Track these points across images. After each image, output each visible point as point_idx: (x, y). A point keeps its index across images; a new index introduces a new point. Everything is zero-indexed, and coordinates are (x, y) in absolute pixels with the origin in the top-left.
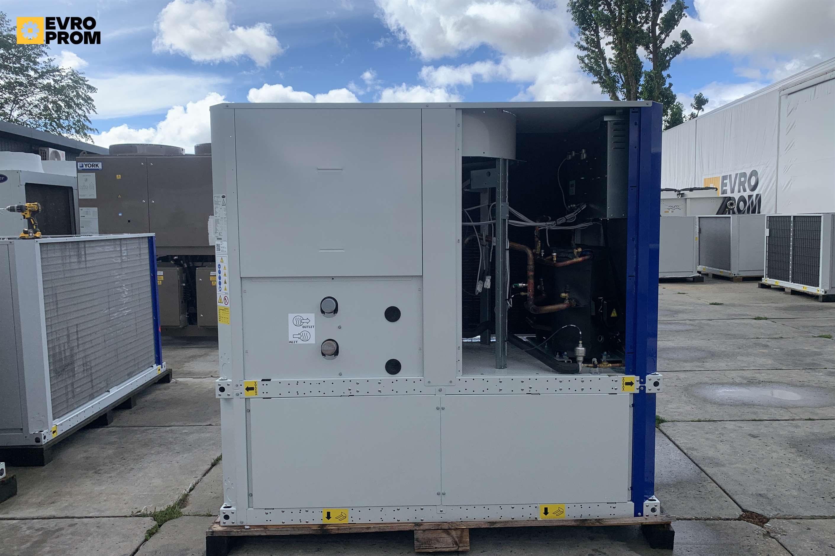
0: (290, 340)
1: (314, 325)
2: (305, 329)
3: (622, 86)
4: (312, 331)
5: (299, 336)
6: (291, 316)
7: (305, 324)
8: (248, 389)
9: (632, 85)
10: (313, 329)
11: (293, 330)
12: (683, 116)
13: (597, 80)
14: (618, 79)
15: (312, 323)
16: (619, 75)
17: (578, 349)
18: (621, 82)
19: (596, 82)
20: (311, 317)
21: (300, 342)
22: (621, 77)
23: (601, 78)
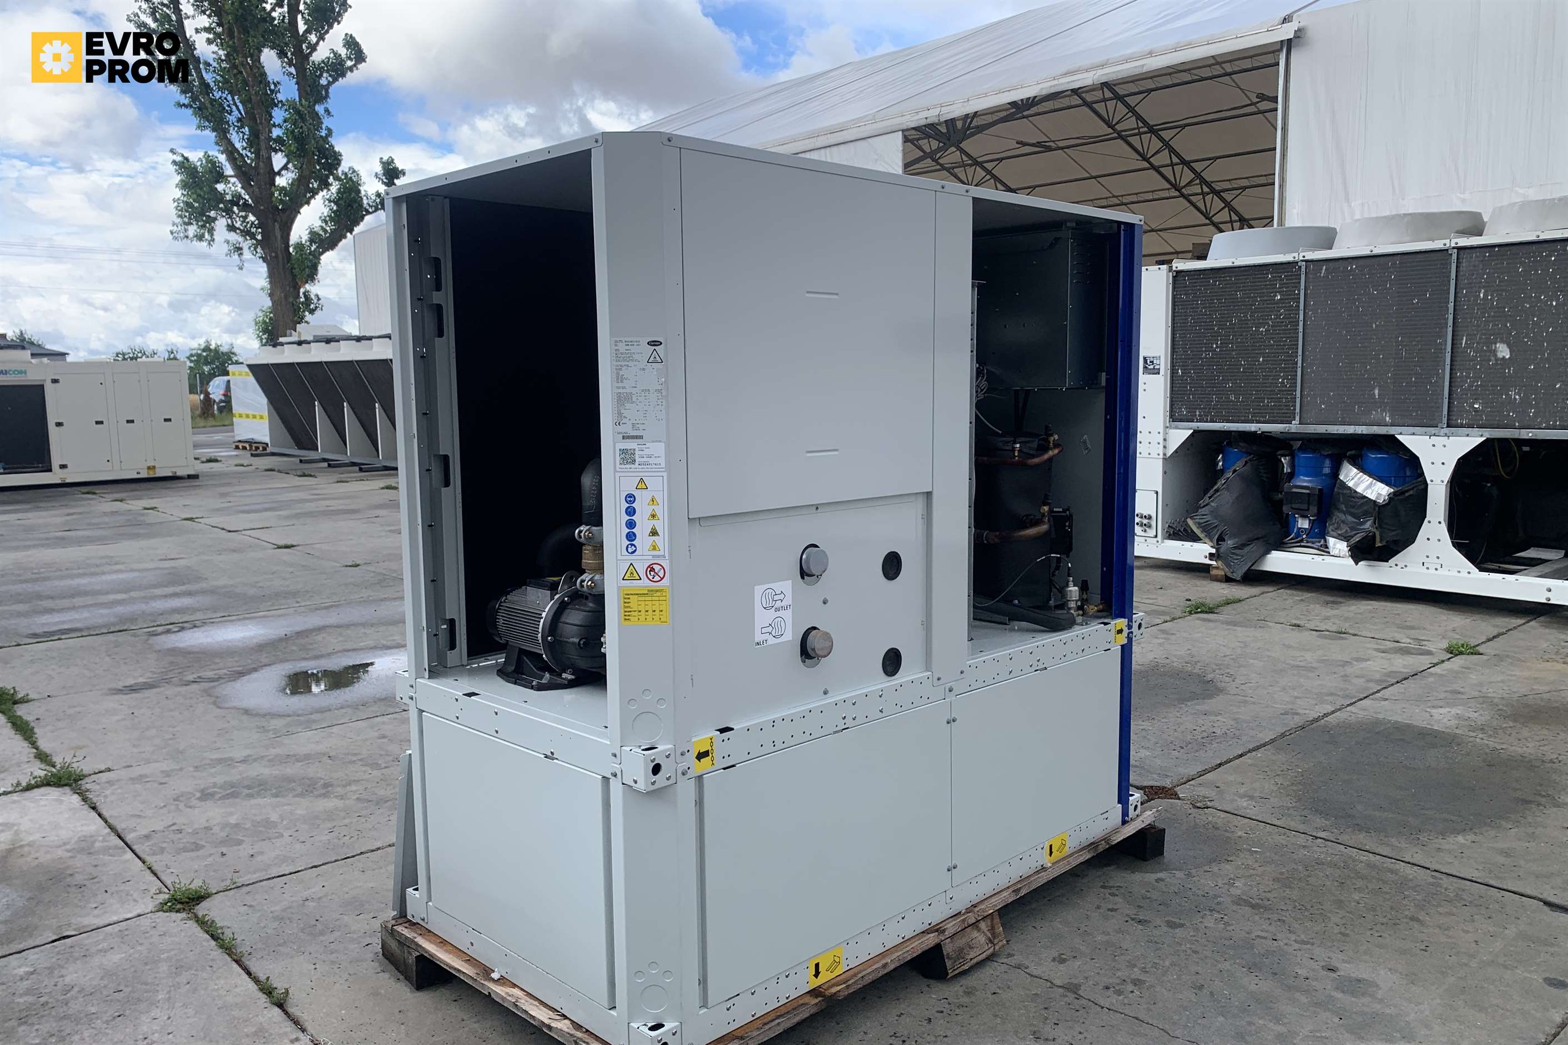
0: (757, 640)
1: (791, 603)
2: (778, 614)
3: (239, 120)
4: (787, 615)
5: (770, 629)
6: (759, 590)
7: (778, 604)
8: (701, 756)
9: (261, 123)
10: (790, 612)
11: (763, 618)
12: (363, 193)
13: (186, 102)
14: (229, 106)
15: (788, 601)
16: (229, 98)
17: (1070, 591)
18: (236, 113)
19: (184, 105)
20: (787, 586)
21: (772, 641)
22: (235, 104)
23: (194, 99)
